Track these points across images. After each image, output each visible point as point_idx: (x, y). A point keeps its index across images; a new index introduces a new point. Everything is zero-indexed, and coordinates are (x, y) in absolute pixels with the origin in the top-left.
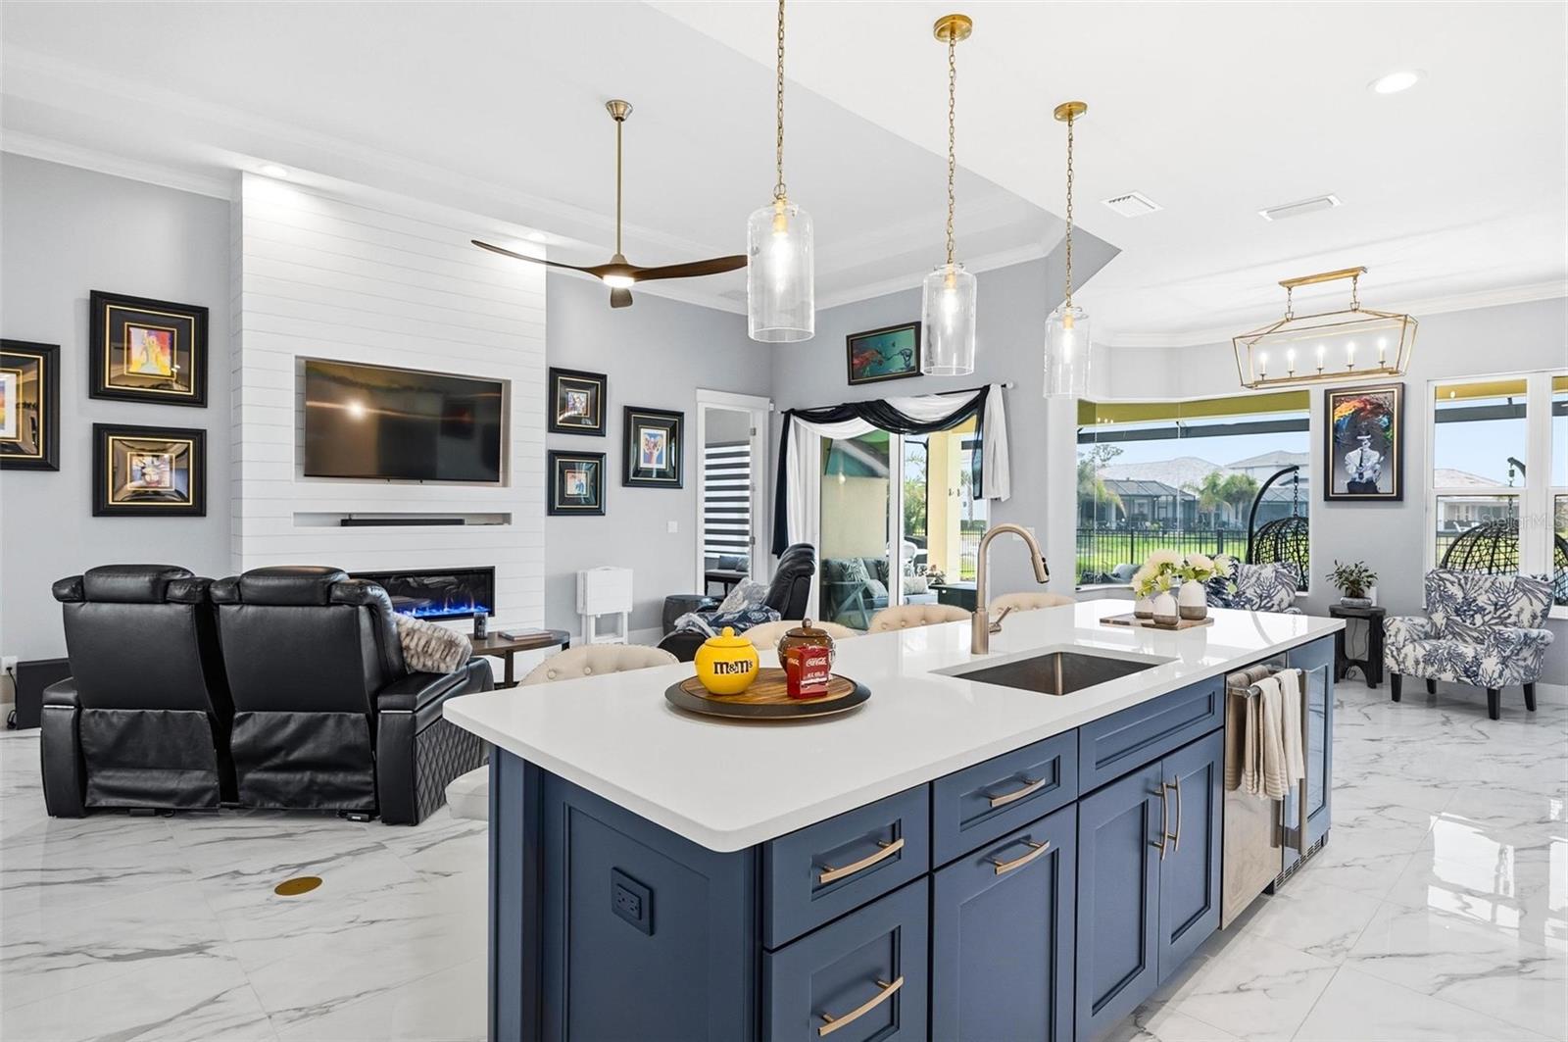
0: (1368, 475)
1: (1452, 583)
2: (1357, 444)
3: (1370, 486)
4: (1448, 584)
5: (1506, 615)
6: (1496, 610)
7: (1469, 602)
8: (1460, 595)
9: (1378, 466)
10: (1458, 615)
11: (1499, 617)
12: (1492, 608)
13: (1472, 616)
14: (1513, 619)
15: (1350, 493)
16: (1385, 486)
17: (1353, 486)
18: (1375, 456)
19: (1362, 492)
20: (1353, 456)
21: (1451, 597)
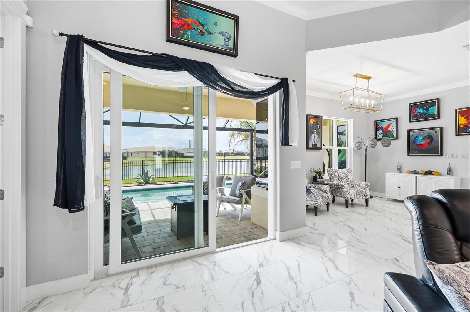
0: (316, 142)
1: (335, 172)
2: (313, 133)
3: (316, 144)
4: (335, 173)
5: (348, 179)
6: (345, 178)
7: (340, 177)
8: (338, 175)
9: (317, 140)
10: (339, 180)
11: (346, 180)
12: (344, 178)
13: (341, 180)
14: (349, 180)
15: (312, 147)
16: (318, 146)
17: (313, 144)
18: (317, 136)
19: (315, 147)
20: (313, 135)
21: (336, 176)
